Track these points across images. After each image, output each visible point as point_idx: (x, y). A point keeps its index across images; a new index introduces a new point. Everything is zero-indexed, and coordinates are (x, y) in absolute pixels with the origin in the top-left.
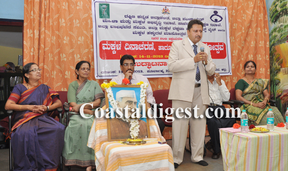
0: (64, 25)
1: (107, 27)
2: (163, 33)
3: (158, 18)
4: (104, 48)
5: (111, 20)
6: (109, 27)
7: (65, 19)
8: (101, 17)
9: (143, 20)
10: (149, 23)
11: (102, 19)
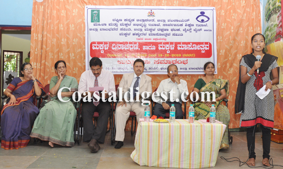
0: (62, 29)
1: (97, 30)
2: (148, 34)
3: (144, 21)
4: (94, 48)
5: (100, 24)
6: (99, 30)
7: (63, 24)
8: (92, 21)
9: (129, 23)
10: (134, 25)
11: (93, 23)
